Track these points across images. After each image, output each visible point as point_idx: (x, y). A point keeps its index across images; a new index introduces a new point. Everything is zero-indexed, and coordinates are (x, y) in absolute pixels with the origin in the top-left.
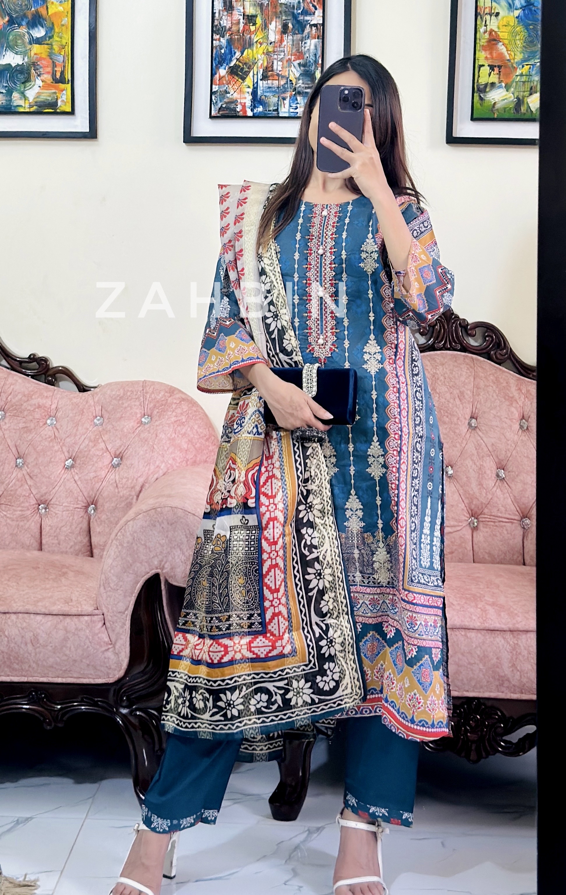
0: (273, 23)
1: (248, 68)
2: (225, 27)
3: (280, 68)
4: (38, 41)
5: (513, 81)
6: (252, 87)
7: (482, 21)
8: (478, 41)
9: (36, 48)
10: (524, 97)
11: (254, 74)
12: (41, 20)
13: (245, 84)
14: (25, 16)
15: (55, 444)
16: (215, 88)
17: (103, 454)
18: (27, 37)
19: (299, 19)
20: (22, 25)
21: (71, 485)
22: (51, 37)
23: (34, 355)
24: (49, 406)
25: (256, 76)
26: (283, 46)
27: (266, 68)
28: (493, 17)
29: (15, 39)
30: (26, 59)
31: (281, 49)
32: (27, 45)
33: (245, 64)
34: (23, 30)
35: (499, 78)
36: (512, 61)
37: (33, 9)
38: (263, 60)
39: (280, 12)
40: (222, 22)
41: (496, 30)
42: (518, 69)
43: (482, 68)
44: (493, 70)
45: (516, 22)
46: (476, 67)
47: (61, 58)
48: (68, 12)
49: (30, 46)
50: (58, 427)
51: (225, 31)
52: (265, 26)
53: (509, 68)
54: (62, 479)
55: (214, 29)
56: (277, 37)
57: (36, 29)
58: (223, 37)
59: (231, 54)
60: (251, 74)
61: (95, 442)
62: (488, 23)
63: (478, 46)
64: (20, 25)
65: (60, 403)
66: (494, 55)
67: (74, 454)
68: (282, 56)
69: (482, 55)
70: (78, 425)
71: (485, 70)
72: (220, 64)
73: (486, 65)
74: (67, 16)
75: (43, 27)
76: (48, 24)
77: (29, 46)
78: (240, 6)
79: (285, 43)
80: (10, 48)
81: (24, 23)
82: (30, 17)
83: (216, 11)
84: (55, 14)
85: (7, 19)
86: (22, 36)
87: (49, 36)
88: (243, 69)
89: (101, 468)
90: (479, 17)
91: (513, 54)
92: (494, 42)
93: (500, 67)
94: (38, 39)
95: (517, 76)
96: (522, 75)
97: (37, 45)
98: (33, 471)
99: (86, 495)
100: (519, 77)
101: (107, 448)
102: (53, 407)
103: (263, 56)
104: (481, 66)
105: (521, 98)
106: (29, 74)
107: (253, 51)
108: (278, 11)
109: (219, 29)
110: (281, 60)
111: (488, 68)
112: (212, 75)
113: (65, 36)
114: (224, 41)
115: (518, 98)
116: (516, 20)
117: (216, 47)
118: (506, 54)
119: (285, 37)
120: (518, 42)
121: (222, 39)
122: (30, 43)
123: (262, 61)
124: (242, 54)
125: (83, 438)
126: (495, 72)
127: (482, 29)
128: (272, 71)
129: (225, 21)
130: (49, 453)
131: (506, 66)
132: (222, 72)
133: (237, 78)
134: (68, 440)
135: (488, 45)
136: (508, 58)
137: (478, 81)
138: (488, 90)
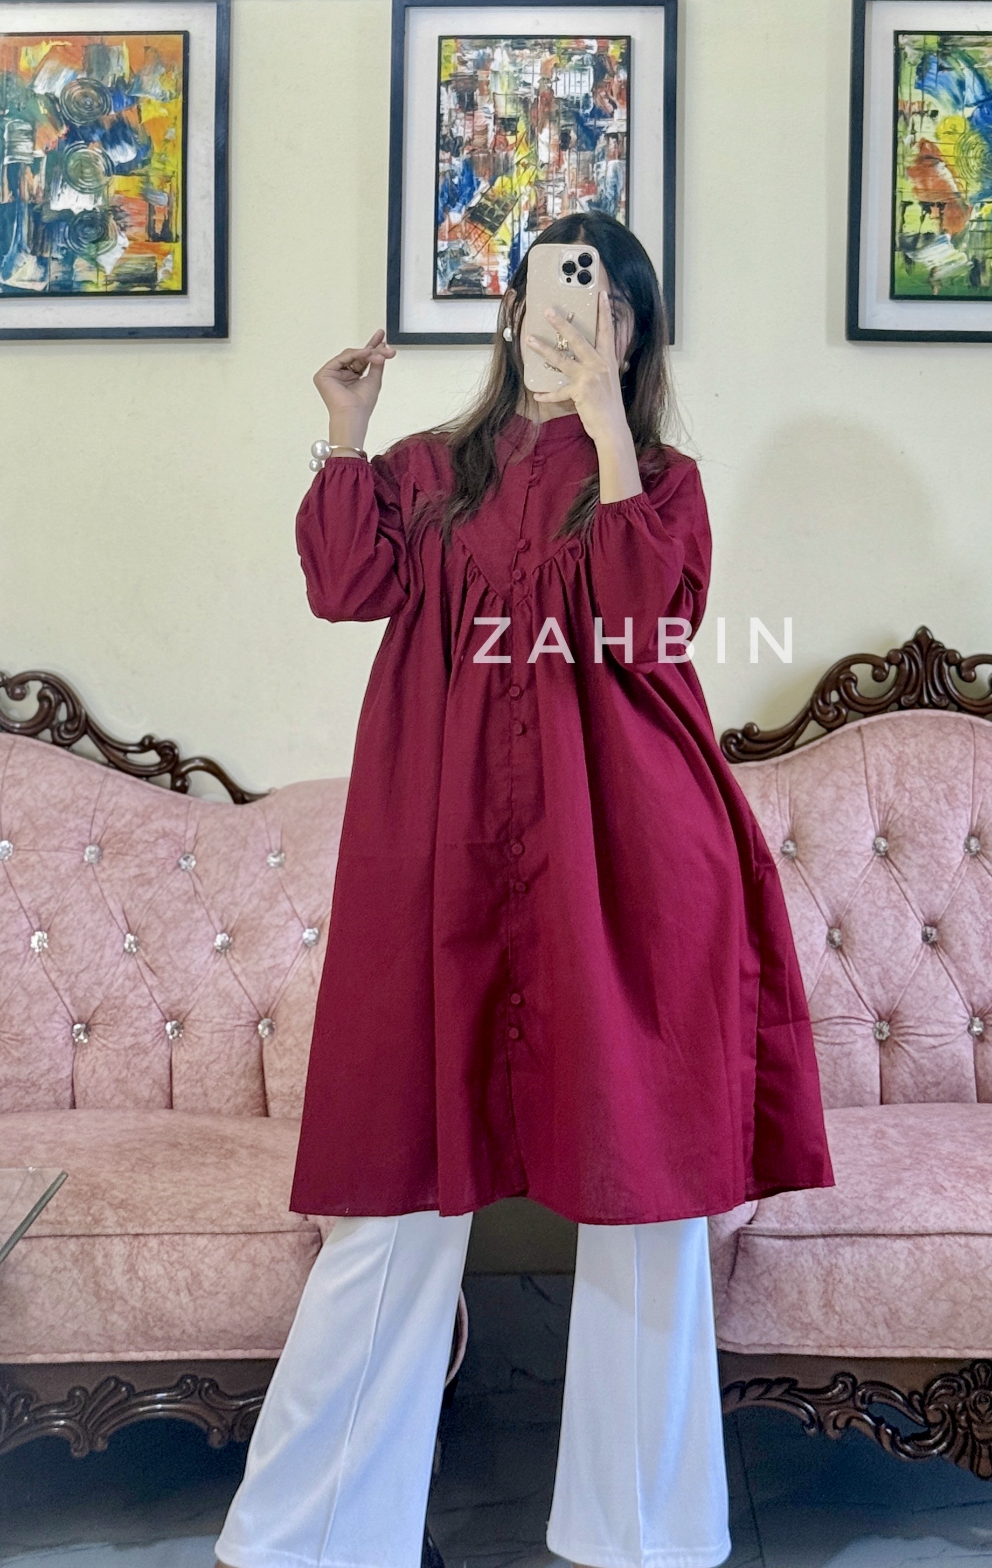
0: (546, 131)
1: (503, 210)
2: (461, 137)
3: (557, 209)
4: (122, 170)
5: (966, 229)
6: (509, 244)
7: (907, 125)
8: (900, 159)
9: (118, 182)
10: (985, 258)
11: (513, 221)
12: (128, 132)
13: (498, 237)
14: (98, 124)
15: (196, 907)
16: (443, 246)
17: (287, 922)
18: (101, 161)
19: (587, 124)
20: (93, 141)
21: (227, 983)
22: (145, 163)
23: (150, 738)
24: (182, 834)
25: (517, 224)
26: (562, 170)
27: (535, 209)
28: (926, 119)
29: (80, 168)
30: (100, 202)
31: (562, 176)
32: (102, 176)
33: (498, 202)
34: (95, 150)
35: (941, 225)
36: (963, 195)
37: (113, 113)
38: (529, 196)
39: (557, 113)
40: (454, 130)
41: (933, 140)
42: (974, 210)
43: (908, 208)
44: (929, 211)
45: (968, 127)
46: (898, 207)
47: (164, 200)
48: (176, 118)
49: (108, 178)
50: (201, 873)
51: (461, 145)
52: (532, 136)
53: (958, 207)
54: (211, 972)
55: (441, 142)
56: (552, 155)
57: (119, 148)
58: (457, 154)
59: (472, 184)
60: (509, 220)
61: (272, 900)
62: (917, 128)
63: (900, 169)
64: (88, 142)
65: (202, 827)
66: (930, 184)
67: (232, 925)
68: (561, 189)
69: (907, 186)
70: (236, 867)
71: (915, 211)
72: (451, 203)
73: (916, 202)
74: (174, 124)
75: (130, 143)
76: (141, 139)
77: (105, 179)
78: (488, 102)
79: (565, 166)
80: (71, 181)
81: (96, 138)
82: (107, 127)
83: (445, 111)
84: (154, 121)
85: (64, 130)
86: (91, 162)
87: (143, 160)
88: (492, 211)
89: (284, 950)
90: (901, 119)
91: (964, 183)
92: (929, 162)
93: (941, 206)
94: (121, 165)
95: (972, 221)
96: (980, 220)
97: (121, 177)
98: (157, 960)
99: (256, 1002)
100: (975, 224)
101: (294, 911)
102: (190, 834)
103: (529, 188)
104: (907, 204)
105: (980, 260)
106: (106, 228)
107: (511, 178)
108: (553, 110)
109: (449, 142)
110: (560, 195)
111: (919, 208)
112: (437, 224)
113: (170, 159)
114: (458, 163)
115: (975, 260)
116: (967, 122)
117: (444, 173)
118: (951, 182)
119: (565, 154)
120: (973, 163)
121: (454, 160)
122: (108, 173)
123: (527, 196)
124: (492, 183)
125: (249, 891)
126: (933, 215)
127: (907, 139)
128: (545, 213)
129: (461, 129)
130: (184, 924)
131: (953, 205)
132: (455, 217)
133: (482, 228)
134: (221, 897)
135: (918, 169)
136: (955, 189)
137: (901, 230)
138: (919, 245)
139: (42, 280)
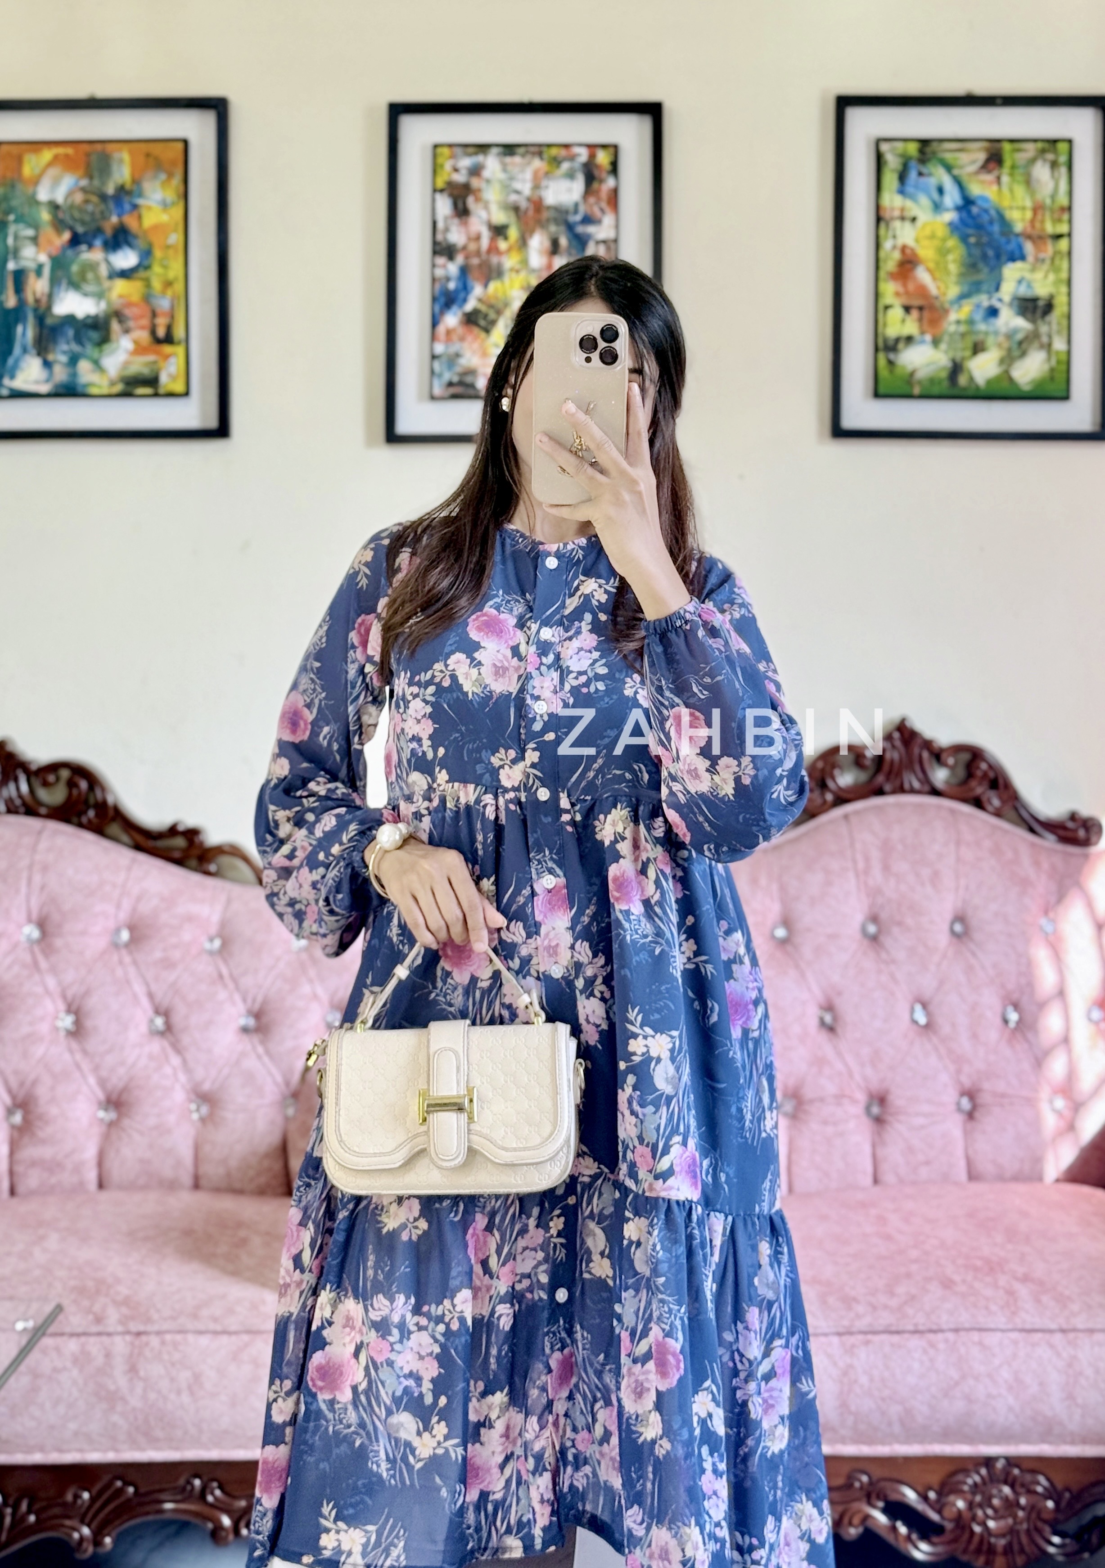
0: (537, 237)
1: (495, 313)
2: (456, 243)
4: (125, 274)
5: (945, 331)
7: (889, 230)
8: (882, 264)
9: (120, 287)
10: (964, 359)
12: (130, 237)
13: (491, 340)
14: (100, 229)
16: (439, 348)
18: (103, 267)
19: (577, 231)
20: (95, 246)
22: (148, 268)
23: (179, 824)
28: (907, 224)
29: (83, 272)
30: (103, 305)
32: (104, 280)
33: (491, 306)
34: (97, 255)
35: (921, 327)
36: (943, 298)
37: (114, 218)
39: (548, 220)
40: (448, 237)
41: (913, 244)
42: (953, 312)
43: (891, 311)
44: (910, 314)
45: (948, 232)
46: (878, 308)
47: (166, 304)
48: (177, 224)
49: (111, 283)
51: (456, 250)
52: (523, 242)
53: (937, 310)
55: (437, 248)
56: (542, 261)
57: (121, 253)
58: (452, 260)
59: (466, 289)
60: (501, 323)
62: (898, 233)
63: (882, 274)
64: (90, 246)
66: (911, 287)
69: (889, 289)
71: (896, 313)
72: (447, 306)
73: (897, 305)
74: (176, 230)
75: (132, 248)
76: (141, 243)
77: (107, 284)
78: (481, 208)
80: (75, 285)
81: (98, 243)
82: (109, 232)
83: (439, 218)
84: (156, 228)
85: (67, 236)
86: (93, 267)
87: (144, 265)
88: (487, 315)
90: (882, 226)
91: (943, 286)
92: (910, 266)
94: (123, 270)
95: (951, 323)
96: (958, 322)
97: (123, 282)
99: (279, 1082)
100: (955, 326)
104: (889, 307)
105: (959, 362)
106: (109, 332)
107: (503, 282)
108: (544, 217)
109: (444, 248)
111: (900, 311)
112: (434, 326)
113: (172, 264)
114: (453, 268)
115: (954, 361)
116: (947, 227)
117: (440, 279)
118: (931, 286)
120: (952, 266)
121: (450, 265)
122: (110, 278)
124: (486, 287)
126: (914, 317)
127: (889, 244)
129: (456, 235)
131: (932, 308)
132: (452, 320)
133: (477, 331)
135: (900, 273)
136: (935, 292)
137: (883, 333)
138: (901, 345)
139: (47, 381)
